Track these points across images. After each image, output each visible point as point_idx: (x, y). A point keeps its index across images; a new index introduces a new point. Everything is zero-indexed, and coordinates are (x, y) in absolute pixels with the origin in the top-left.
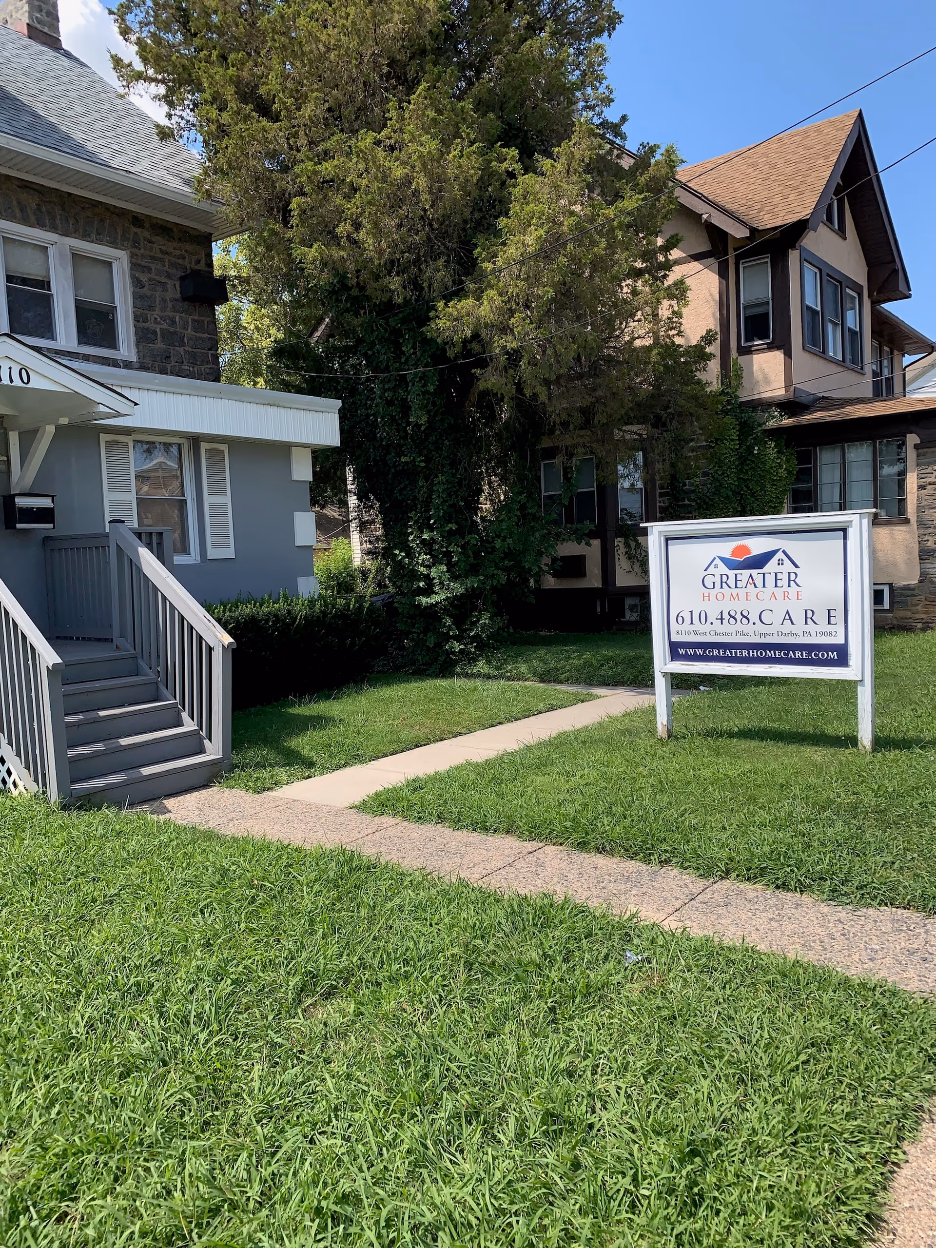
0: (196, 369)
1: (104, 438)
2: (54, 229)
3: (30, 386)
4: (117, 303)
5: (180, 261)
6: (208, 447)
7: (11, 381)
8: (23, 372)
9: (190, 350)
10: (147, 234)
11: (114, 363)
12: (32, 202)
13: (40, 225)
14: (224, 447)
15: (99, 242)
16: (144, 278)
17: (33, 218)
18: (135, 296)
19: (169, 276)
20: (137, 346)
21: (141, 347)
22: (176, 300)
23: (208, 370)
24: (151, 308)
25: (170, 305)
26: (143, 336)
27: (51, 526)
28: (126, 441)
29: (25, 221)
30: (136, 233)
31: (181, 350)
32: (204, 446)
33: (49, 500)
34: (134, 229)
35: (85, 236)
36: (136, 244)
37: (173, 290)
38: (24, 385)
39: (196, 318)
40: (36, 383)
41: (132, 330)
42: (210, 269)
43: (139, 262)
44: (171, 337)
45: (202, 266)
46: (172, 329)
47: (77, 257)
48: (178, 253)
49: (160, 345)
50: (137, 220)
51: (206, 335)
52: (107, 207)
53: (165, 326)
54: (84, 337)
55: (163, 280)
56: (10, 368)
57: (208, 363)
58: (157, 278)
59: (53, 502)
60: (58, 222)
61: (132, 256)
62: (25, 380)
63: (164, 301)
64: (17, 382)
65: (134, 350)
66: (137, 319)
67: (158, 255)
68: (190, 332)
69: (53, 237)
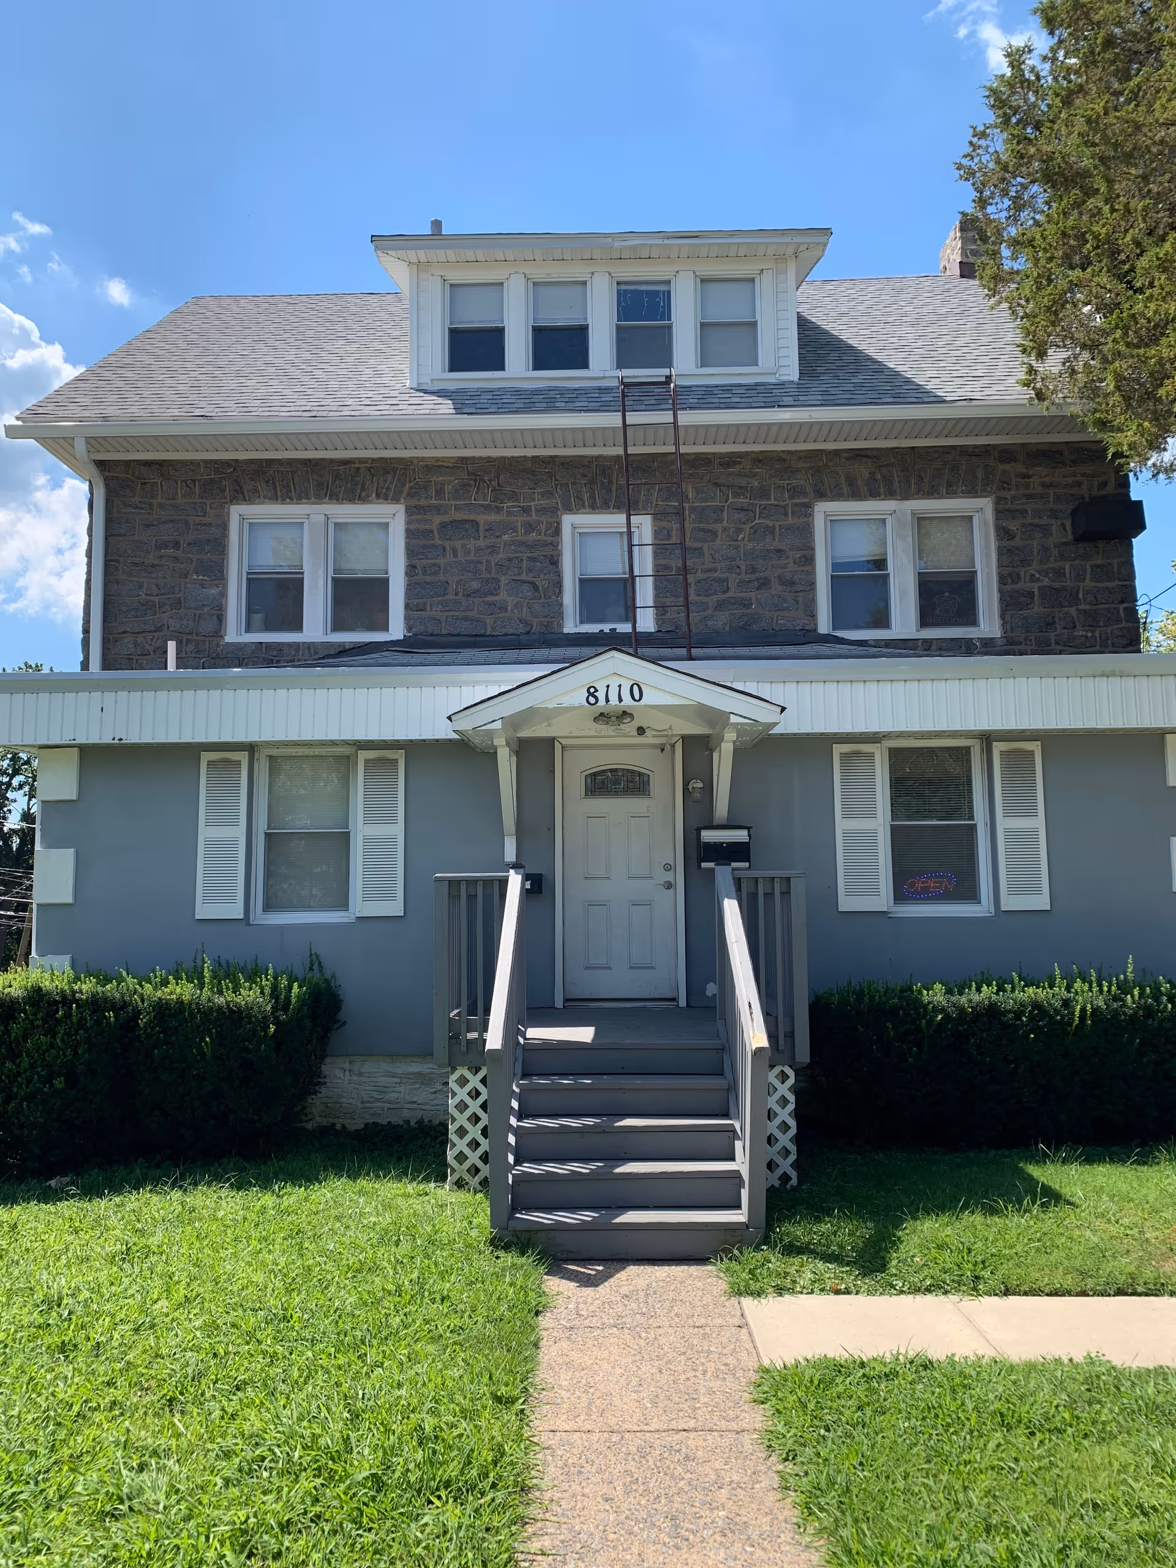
0: (1097, 634)
1: (838, 749)
2: (891, 494)
3: (642, 702)
4: (978, 567)
5: (1075, 491)
6: (1004, 749)
7: (620, 700)
8: (636, 688)
9: (1087, 607)
10: (1021, 468)
11: (967, 644)
12: (863, 471)
13: (874, 495)
14: (1035, 747)
15: (951, 493)
16: (1013, 526)
18: (1000, 552)
19: (1054, 514)
20: (1002, 616)
21: (1007, 617)
22: (1065, 544)
23: (1118, 633)
24: (1025, 563)
25: (1055, 552)
26: (1010, 602)
27: (747, 864)
28: (871, 751)
29: (855, 495)
30: (1004, 472)
31: (1073, 611)
33: (745, 833)
34: (1002, 467)
35: (932, 493)
36: (1004, 485)
37: (1060, 532)
38: (636, 703)
39: (1099, 562)
40: (650, 698)
41: (996, 596)
42: (1123, 491)
43: (1009, 506)
44: (1052, 596)
45: (1110, 489)
46: (1056, 585)
47: (921, 521)
48: (1070, 480)
49: (1037, 609)
50: (1006, 454)
51: (1117, 583)
52: (963, 450)
53: (1046, 582)
54: (926, 618)
55: (1044, 521)
56: (620, 686)
57: (1119, 621)
58: (1036, 521)
59: (749, 835)
60: (896, 486)
61: (998, 501)
62: (637, 697)
63: (1045, 549)
64: (627, 699)
65: (997, 622)
66: (1002, 580)
67: (1039, 490)
68: (1088, 583)
69: (891, 505)
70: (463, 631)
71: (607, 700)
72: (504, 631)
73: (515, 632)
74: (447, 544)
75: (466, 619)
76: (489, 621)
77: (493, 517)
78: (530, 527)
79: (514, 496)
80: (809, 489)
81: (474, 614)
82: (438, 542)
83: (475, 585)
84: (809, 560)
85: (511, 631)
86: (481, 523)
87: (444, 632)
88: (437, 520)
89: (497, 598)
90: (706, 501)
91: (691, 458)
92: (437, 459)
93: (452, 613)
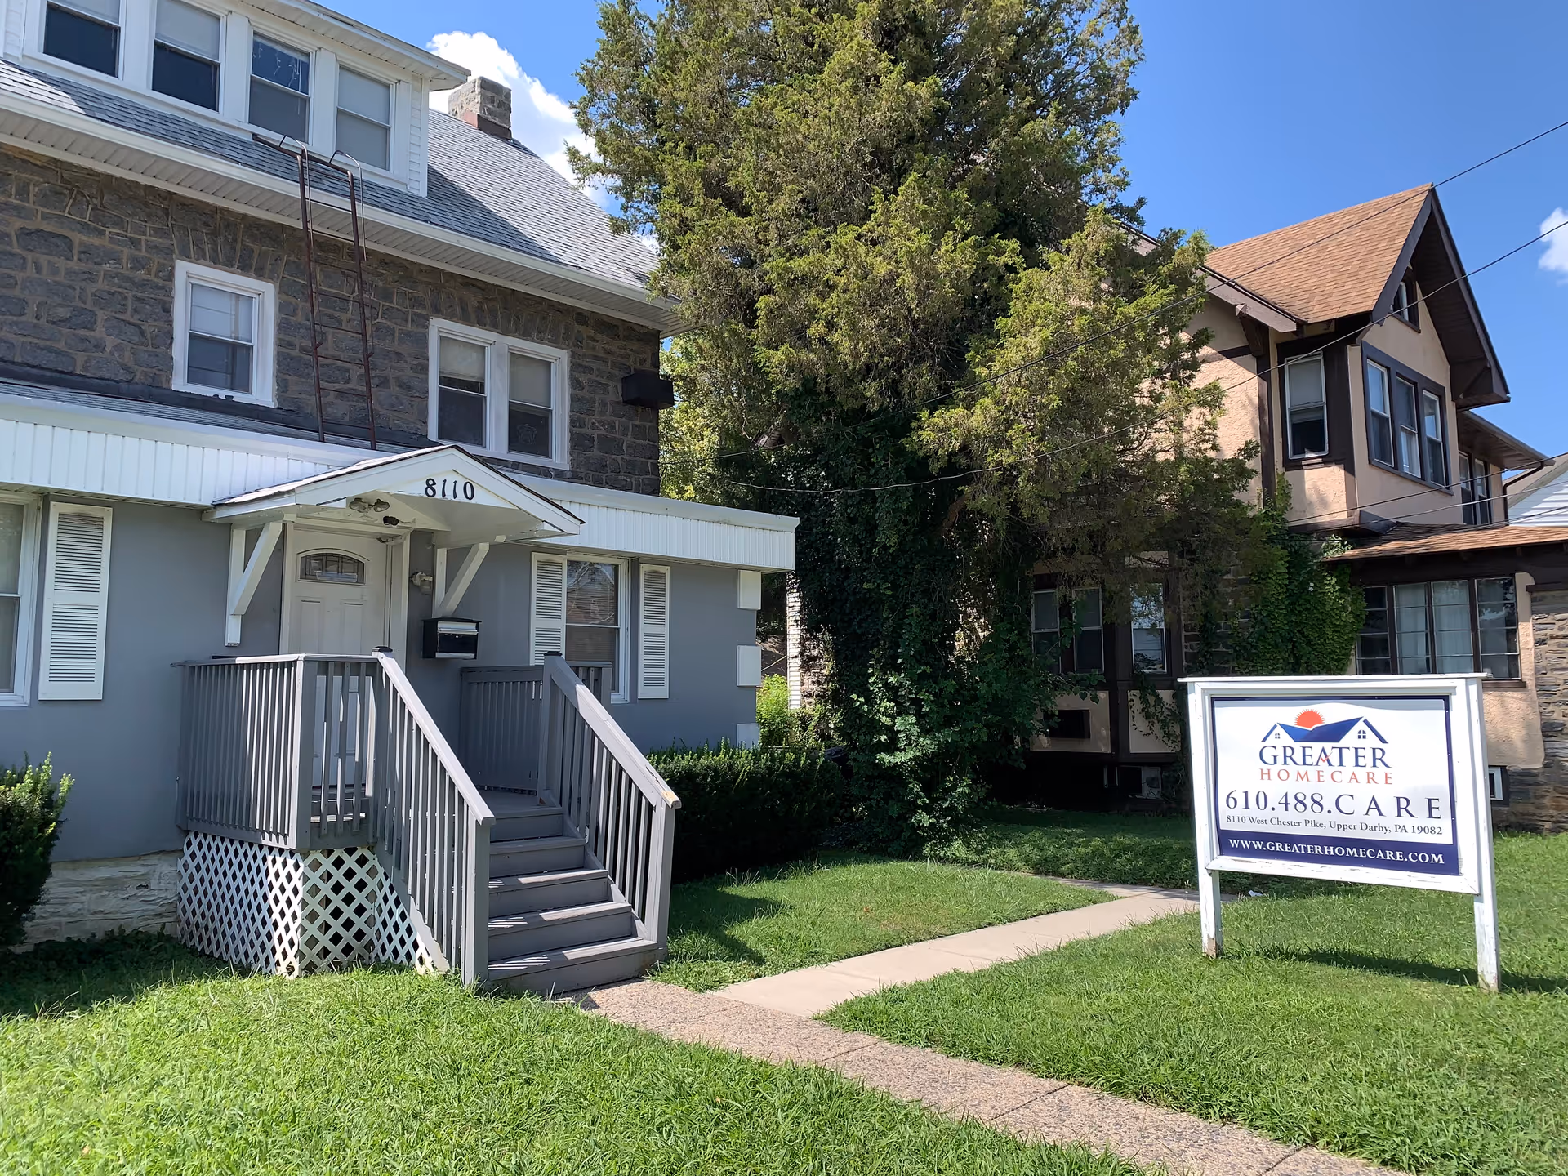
0: (632, 481)
1: (536, 557)
2: (494, 327)
3: (473, 501)
4: (553, 406)
5: (624, 361)
6: (647, 570)
7: (455, 496)
8: (469, 486)
9: (629, 458)
10: (591, 332)
11: (544, 472)
12: (473, 300)
13: (481, 324)
14: (666, 570)
15: (541, 340)
16: (584, 379)
17: (473, 317)
18: (573, 399)
19: (611, 377)
20: (571, 453)
21: (575, 455)
22: (618, 403)
23: (646, 482)
24: (590, 412)
25: (610, 408)
26: (579, 442)
27: (473, 655)
28: (558, 560)
29: (465, 319)
30: (579, 332)
31: (619, 458)
32: (644, 568)
33: (474, 626)
34: (578, 327)
35: (525, 335)
36: (578, 342)
37: (614, 393)
38: (468, 501)
39: (637, 423)
40: (481, 498)
41: (567, 435)
43: (580, 362)
44: (609, 444)
45: (647, 366)
46: (610, 435)
47: (514, 357)
48: (622, 352)
49: (595, 452)
50: (581, 317)
51: (648, 442)
52: (551, 304)
53: (603, 432)
54: (514, 445)
55: (604, 381)
56: (455, 483)
57: (647, 473)
58: (598, 379)
59: (477, 628)
60: (499, 319)
61: (574, 355)
62: (469, 495)
63: (604, 404)
64: (461, 497)
65: (567, 457)
66: (573, 423)
67: (601, 354)
68: (629, 438)
69: (492, 336)
70: (44, 363)
71: (444, 495)
72: (100, 374)
73: (113, 377)
74: (29, 256)
75: (50, 350)
76: (80, 358)
77: (95, 241)
78: (138, 264)
79: (119, 223)
80: (428, 304)
81: (61, 346)
82: (17, 250)
83: (63, 313)
84: (425, 369)
85: (107, 376)
86: (76, 243)
87: (18, 359)
88: (19, 223)
89: (92, 333)
90: (331, 287)
91: (321, 240)
92: (22, 151)
93: (29, 339)
